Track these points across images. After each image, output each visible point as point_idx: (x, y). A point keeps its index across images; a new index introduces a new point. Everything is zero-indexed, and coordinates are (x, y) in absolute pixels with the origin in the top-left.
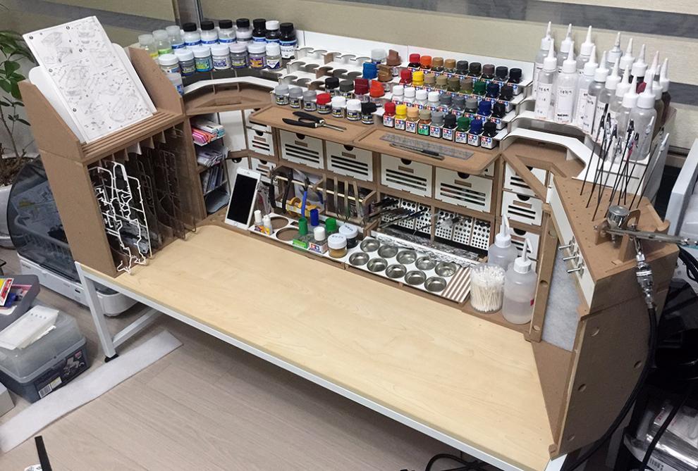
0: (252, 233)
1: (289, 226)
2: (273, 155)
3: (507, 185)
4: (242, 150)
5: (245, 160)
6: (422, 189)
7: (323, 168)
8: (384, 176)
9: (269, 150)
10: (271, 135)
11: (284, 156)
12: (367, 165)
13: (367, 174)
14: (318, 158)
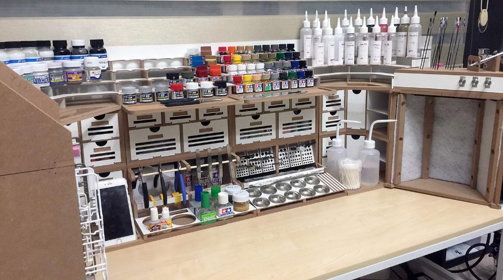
2: (120, 161)
3: (325, 108)
6: (268, 134)
7: (180, 152)
8: (238, 137)
9: (114, 158)
10: (118, 140)
11: (134, 157)
12: (223, 133)
13: (223, 141)
14: (175, 144)
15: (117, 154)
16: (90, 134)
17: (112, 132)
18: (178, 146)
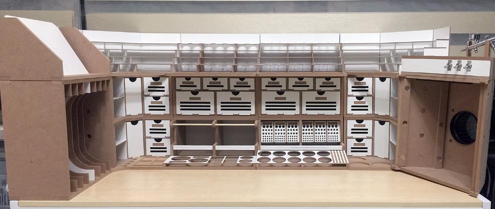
2: (169, 113)
3: (350, 92)
4: (139, 115)
5: (140, 123)
6: (292, 109)
8: (264, 108)
9: (164, 110)
10: (168, 98)
11: (179, 112)
12: (250, 103)
13: (250, 110)
14: (210, 106)
15: (167, 108)
16: (149, 91)
17: (164, 91)
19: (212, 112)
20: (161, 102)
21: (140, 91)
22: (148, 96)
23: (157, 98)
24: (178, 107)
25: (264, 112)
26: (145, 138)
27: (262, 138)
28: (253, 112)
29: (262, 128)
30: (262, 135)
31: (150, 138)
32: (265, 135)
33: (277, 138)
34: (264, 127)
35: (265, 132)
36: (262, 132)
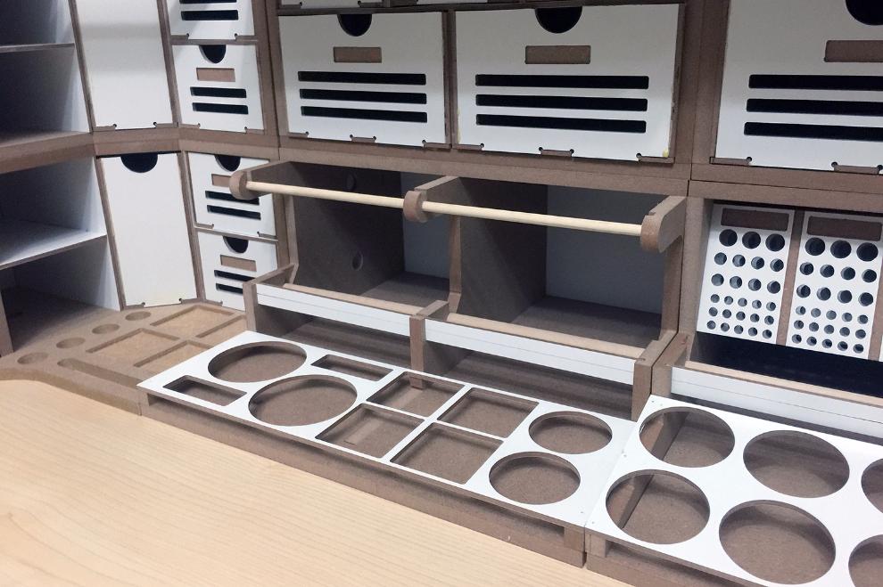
0: (155, 399)
1: (307, 369)
2: (260, 127)
4: (158, 127)
5: (167, 164)
7: (439, 137)
8: (733, 115)
9: (242, 110)
10: (252, 49)
11: (297, 123)
12: (642, 82)
13: (639, 127)
14: (421, 99)
15: (253, 101)
16: (185, 16)
17: (234, 15)
18: (434, 106)
19: (433, 132)
20: (229, 73)
21: (153, 18)
22: (184, 40)
23: (214, 51)
24: (293, 102)
25: (732, 142)
26: (193, 230)
27: (705, 304)
28: (656, 142)
29: (715, 245)
30: (708, 288)
31: (209, 229)
32: (725, 290)
33: (807, 319)
34: (728, 239)
35: (729, 270)
36: (711, 268)
